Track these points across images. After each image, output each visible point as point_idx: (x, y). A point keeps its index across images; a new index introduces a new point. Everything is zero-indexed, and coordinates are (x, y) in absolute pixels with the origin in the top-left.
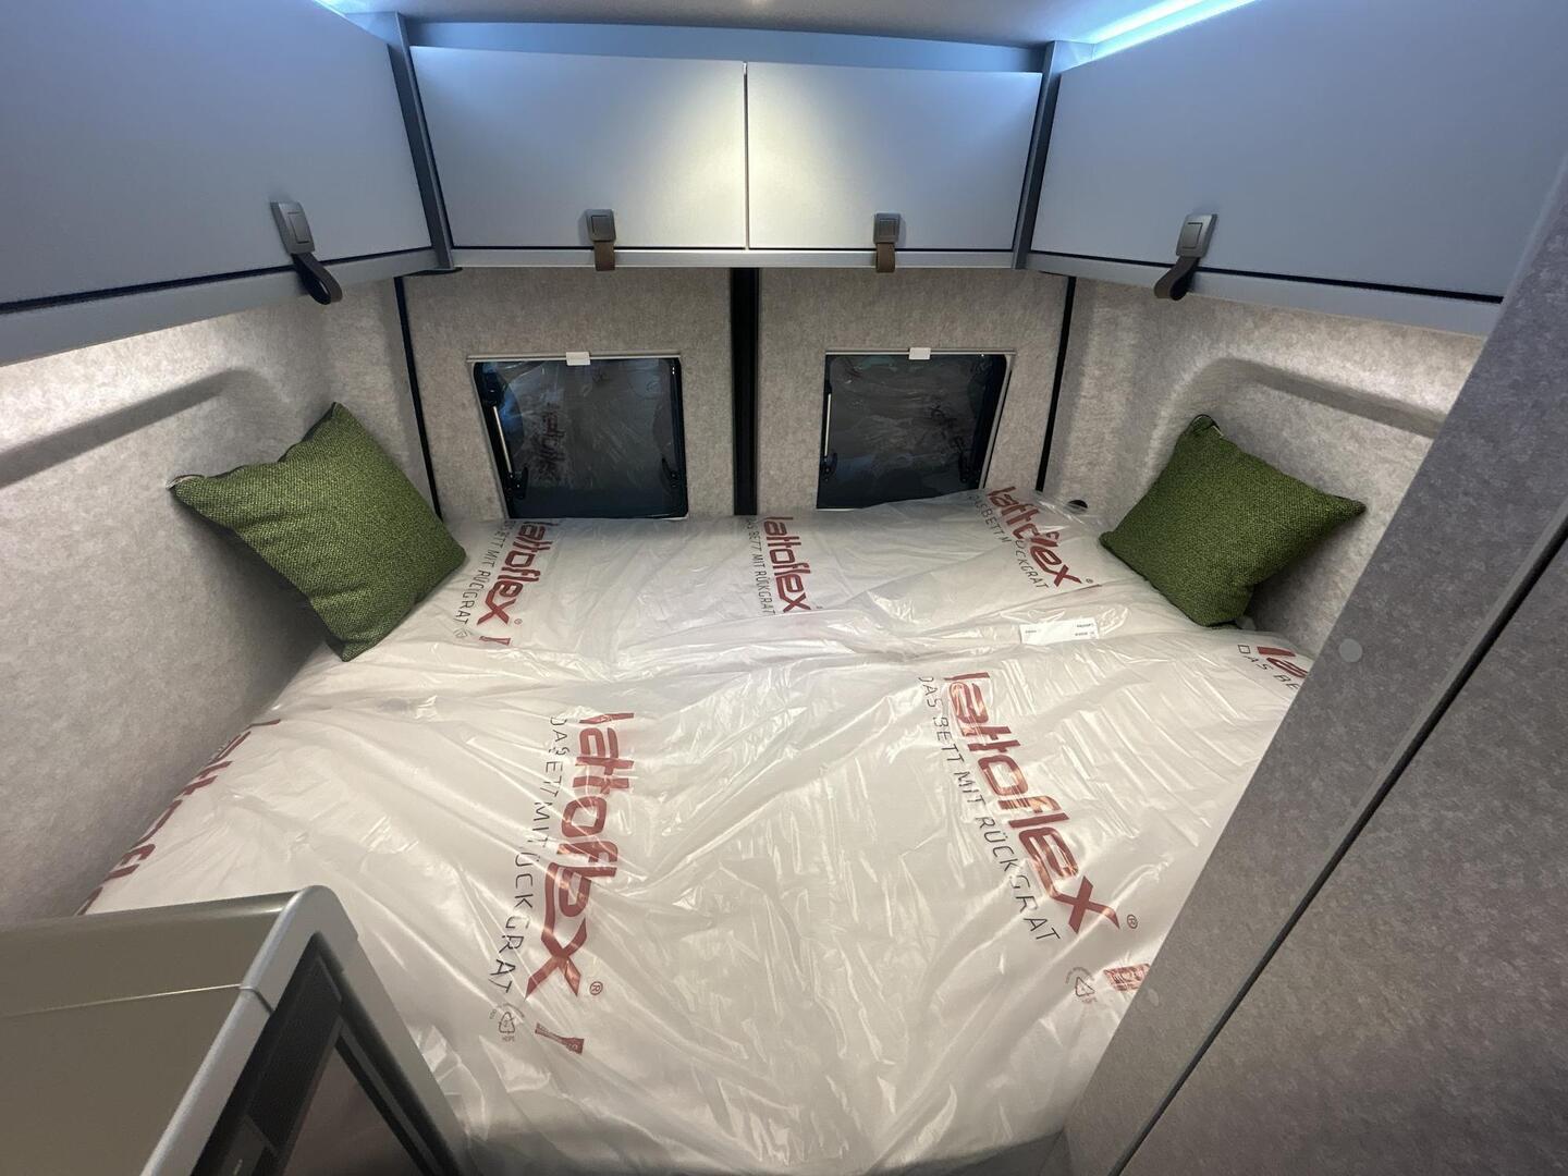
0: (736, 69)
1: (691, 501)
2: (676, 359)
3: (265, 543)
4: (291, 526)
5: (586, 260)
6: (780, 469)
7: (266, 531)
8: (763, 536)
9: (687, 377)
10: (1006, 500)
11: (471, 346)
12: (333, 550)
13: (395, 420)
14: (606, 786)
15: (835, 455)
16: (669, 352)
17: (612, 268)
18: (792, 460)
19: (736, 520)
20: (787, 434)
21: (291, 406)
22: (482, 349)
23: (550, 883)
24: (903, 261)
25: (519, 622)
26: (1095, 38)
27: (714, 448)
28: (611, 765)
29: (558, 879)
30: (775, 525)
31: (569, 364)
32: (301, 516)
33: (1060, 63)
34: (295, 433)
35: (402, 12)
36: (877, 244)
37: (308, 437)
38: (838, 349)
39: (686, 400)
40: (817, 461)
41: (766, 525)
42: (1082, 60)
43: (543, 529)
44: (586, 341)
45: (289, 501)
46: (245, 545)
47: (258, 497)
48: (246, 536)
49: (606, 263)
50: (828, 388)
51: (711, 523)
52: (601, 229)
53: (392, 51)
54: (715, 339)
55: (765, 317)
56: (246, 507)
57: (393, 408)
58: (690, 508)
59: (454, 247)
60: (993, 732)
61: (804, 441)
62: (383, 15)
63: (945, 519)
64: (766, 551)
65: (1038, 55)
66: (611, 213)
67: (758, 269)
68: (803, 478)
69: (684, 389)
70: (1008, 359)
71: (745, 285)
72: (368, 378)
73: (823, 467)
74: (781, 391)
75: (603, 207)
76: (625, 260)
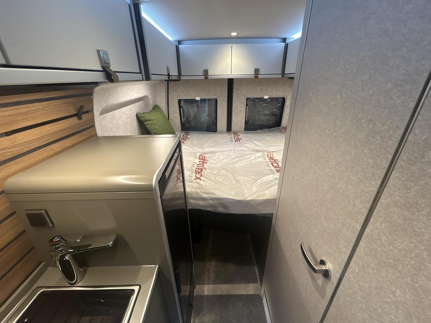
0: (231, 45)
1: (218, 128)
2: (216, 99)
3: (148, 124)
4: (151, 122)
5: (203, 78)
6: (236, 122)
7: (148, 123)
8: (232, 134)
9: (218, 102)
10: (285, 129)
11: (179, 96)
12: (157, 127)
13: (165, 109)
14: (204, 163)
15: (248, 120)
16: (215, 97)
17: (208, 79)
18: (239, 120)
19: (227, 132)
20: (238, 114)
21: (151, 103)
22: (181, 96)
23: (196, 170)
24: (260, 76)
25: (186, 144)
26: (293, 37)
27: (223, 117)
28: (204, 160)
29: (197, 170)
30: (235, 133)
31: (196, 99)
32: (153, 120)
33: (287, 41)
34: (151, 108)
35: (179, 40)
36: (255, 73)
37: (153, 109)
38: (249, 97)
39: (218, 107)
40: (244, 120)
41: (233, 133)
42: (292, 40)
43: (189, 132)
44: (200, 95)
45: (152, 118)
46: (144, 125)
47: (148, 117)
48: (145, 123)
49: (206, 78)
50: (247, 105)
51: (221, 132)
52: (206, 72)
53: (176, 46)
54: (224, 94)
55: (234, 90)
56: (146, 118)
57: (165, 106)
58: (218, 130)
59: (181, 76)
60: (275, 160)
61: (242, 116)
62: (176, 41)
63: (272, 132)
64: (233, 137)
65: (284, 40)
66: (208, 69)
67: (233, 79)
68: (241, 124)
69: (218, 105)
70: (286, 98)
71: (230, 82)
72: (162, 101)
73: (246, 122)
74: (237, 105)
75: (206, 68)
76: (210, 77)
